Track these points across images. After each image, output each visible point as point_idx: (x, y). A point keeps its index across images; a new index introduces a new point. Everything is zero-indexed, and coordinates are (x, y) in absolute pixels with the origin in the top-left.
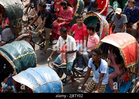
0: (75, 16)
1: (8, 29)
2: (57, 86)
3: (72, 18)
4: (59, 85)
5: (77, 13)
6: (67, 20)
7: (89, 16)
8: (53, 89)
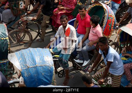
0: (78, 5)
1: (8, 10)
2: (48, 71)
3: (74, 7)
4: (50, 70)
5: (80, 2)
6: (68, 8)
7: (95, 5)
8: (43, 74)
